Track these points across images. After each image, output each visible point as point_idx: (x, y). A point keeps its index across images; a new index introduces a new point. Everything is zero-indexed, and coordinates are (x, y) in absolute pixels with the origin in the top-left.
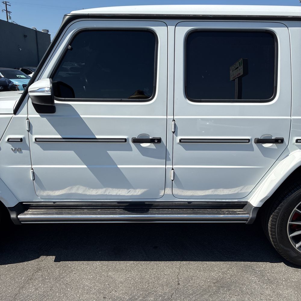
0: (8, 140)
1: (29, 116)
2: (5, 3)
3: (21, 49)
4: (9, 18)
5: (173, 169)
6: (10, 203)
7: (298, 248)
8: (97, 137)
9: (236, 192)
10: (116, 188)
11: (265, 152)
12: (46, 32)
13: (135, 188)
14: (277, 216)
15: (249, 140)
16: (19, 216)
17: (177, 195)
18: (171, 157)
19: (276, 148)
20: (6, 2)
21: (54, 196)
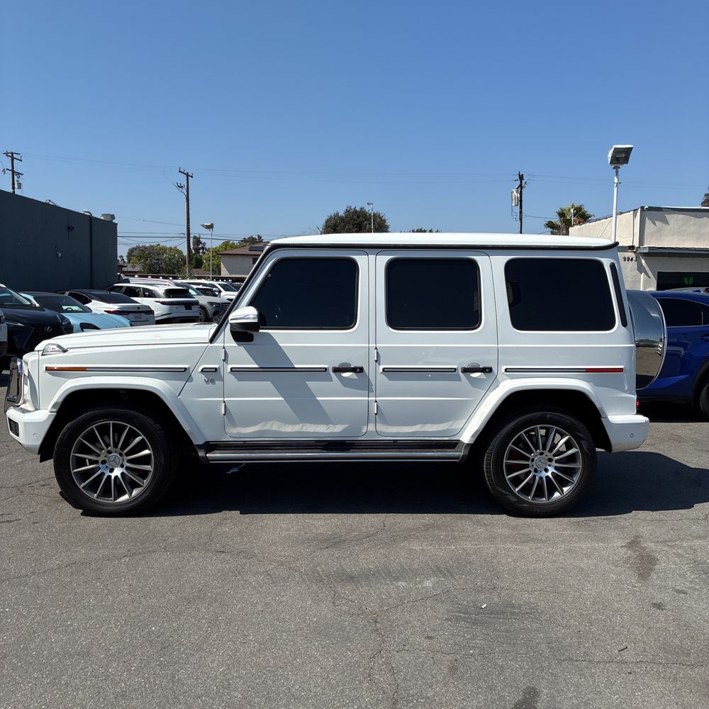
0: (202, 371)
1: (225, 345)
2: (10, 155)
3: (60, 255)
4: (16, 186)
5: (376, 401)
6: (197, 440)
7: (518, 492)
8: (296, 366)
9: (446, 428)
10: (313, 423)
11: (474, 382)
12: (108, 219)
13: (335, 424)
14: (491, 453)
15: (455, 369)
16: (207, 455)
17: (381, 432)
18: (374, 387)
19: (485, 377)
20: (12, 154)
21: (246, 434)
